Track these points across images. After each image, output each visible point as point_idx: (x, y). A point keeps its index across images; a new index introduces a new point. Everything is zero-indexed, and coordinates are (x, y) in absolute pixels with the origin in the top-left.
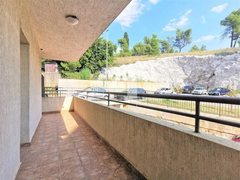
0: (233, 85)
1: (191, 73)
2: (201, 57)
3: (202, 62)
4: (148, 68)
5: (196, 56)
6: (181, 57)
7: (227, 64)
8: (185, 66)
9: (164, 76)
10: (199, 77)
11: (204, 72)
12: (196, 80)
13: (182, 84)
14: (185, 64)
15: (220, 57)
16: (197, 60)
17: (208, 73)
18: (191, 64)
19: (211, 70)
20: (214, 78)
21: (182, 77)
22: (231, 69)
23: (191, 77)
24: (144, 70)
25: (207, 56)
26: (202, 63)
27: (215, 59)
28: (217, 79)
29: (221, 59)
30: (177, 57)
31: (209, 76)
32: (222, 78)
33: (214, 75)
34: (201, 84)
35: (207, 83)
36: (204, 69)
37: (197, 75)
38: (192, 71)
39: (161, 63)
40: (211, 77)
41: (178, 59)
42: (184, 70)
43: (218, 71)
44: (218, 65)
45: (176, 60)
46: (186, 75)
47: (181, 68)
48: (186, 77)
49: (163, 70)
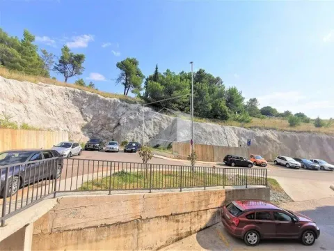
0: (137, 138)
1: (93, 119)
2: (106, 99)
3: (107, 105)
4: (24, 97)
5: (99, 96)
6: (79, 91)
7: (131, 114)
8: (84, 107)
9: (56, 118)
10: (102, 125)
11: (109, 119)
12: (99, 129)
13: (78, 133)
14: (83, 103)
15: (125, 103)
16: (101, 101)
17: (113, 121)
18: (93, 105)
19: (116, 118)
20: (119, 128)
21: (79, 122)
22: (135, 119)
23: (92, 125)
24: (13, 100)
25: (113, 99)
26: (106, 107)
27: (121, 104)
28: (123, 130)
29: (127, 106)
30: (72, 89)
31: (114, 125)
32: (128, 129)
33: (119, 124)
34: (104, 135)
35: (111, 134)
36: (109, 116)
37: (100, 123)
38: (94, 116)
39: (50, 93)
40: (116, 127)
41: (74, 92)
42: (82, 113)
43: (124, 120)
44: (124, 114)
45: (70, 94)
46: (86, 120)
47: (77, 109)
48: (86, 123)
49: (53, 108)
